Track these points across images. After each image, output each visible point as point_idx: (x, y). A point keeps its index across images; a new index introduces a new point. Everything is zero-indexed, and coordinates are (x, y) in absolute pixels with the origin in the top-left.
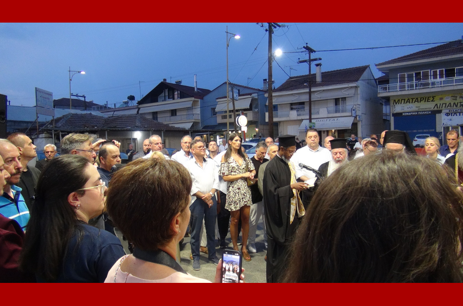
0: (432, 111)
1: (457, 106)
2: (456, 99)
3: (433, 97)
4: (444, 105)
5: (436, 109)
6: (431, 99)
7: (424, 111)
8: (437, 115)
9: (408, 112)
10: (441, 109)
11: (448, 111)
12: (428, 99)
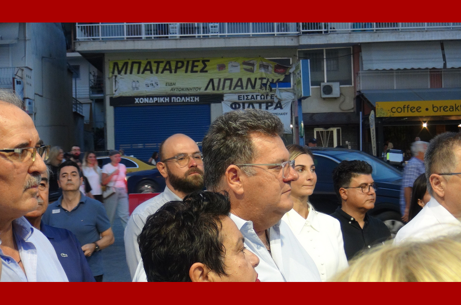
0: (202, 96)
1: (253, 87)
2: (252, 71)
3: (204, 62)
4: (228, 83)
5: (210, 91)
6: (201, 65)
7: (185, 96)
8: (213, 105)
9: (148, 97)
10: (220, 92)
11: (235, 98)
12: (193, 66)
